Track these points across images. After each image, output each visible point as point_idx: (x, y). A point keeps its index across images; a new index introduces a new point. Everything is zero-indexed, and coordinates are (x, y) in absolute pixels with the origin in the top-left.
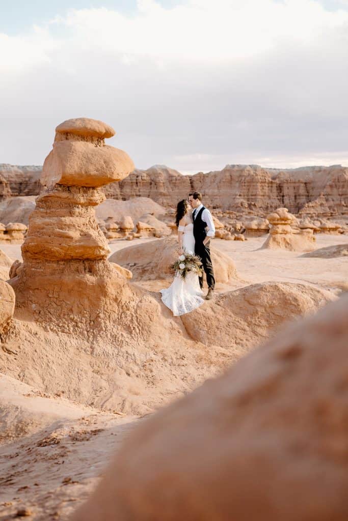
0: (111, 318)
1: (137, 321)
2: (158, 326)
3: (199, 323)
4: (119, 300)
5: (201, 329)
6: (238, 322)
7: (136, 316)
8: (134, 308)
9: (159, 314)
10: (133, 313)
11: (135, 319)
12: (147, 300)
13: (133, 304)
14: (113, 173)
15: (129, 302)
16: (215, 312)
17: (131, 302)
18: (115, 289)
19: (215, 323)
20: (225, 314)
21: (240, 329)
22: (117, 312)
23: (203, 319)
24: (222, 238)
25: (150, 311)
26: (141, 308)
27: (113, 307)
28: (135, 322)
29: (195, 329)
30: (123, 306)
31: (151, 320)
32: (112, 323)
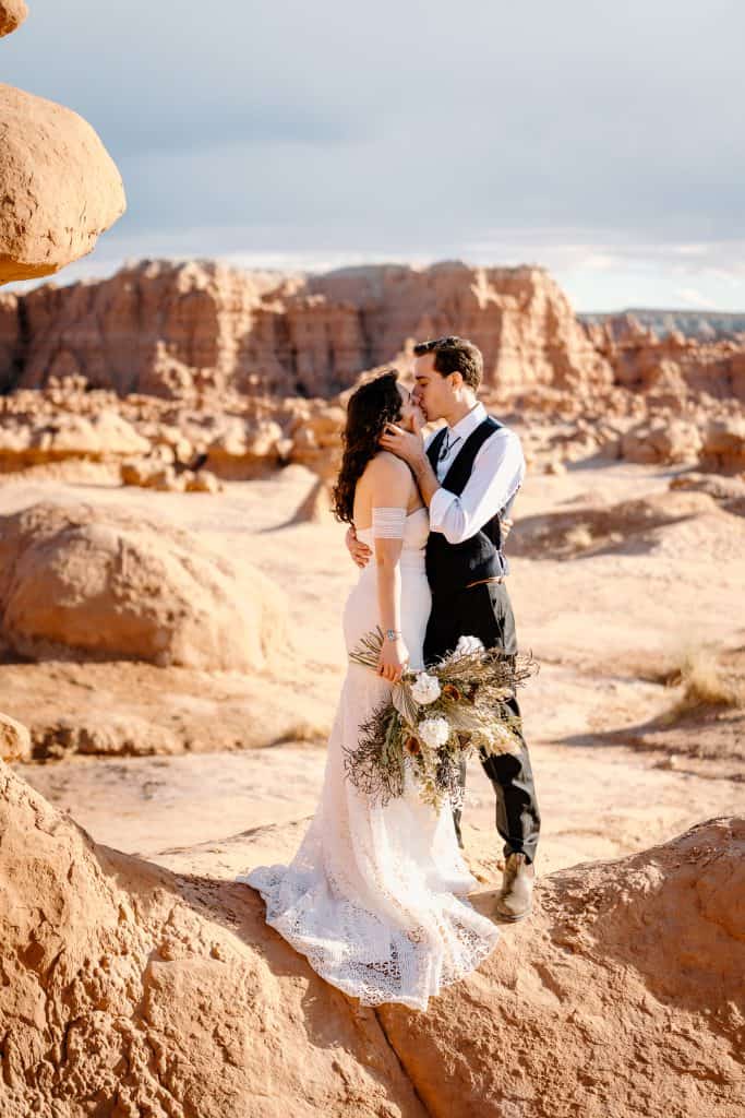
0: (14, 1062)
1: (154, 1066)
2: (270, 1089)
3: (490, 1060)
4: (51, 955)
5: (499, 1095)
6: (685, 1035)
7: (148, 1041)
8: (130, 995)
9: (269, 1020)
10: (129, 1024)
11: (141, 1057)
12: (195, 945)
13: (123, 970)
14: (21, 230)
15: (103, 962)
16: (561, 994)
17: (113, 960)
18: (23, 898)
19: (570, 1054)
20: (613, 998)
21: (695, 1074)
22: (42, 1024)
23: (508, 1037)
24: (146, 485)
25: (218, 1005)
26: (169, 988)
27: (21, 994)
28: (146, 1072)
29: (470, 1097)
30: (69, 992)
31: (227, 1057)
32: (19, 1083)
